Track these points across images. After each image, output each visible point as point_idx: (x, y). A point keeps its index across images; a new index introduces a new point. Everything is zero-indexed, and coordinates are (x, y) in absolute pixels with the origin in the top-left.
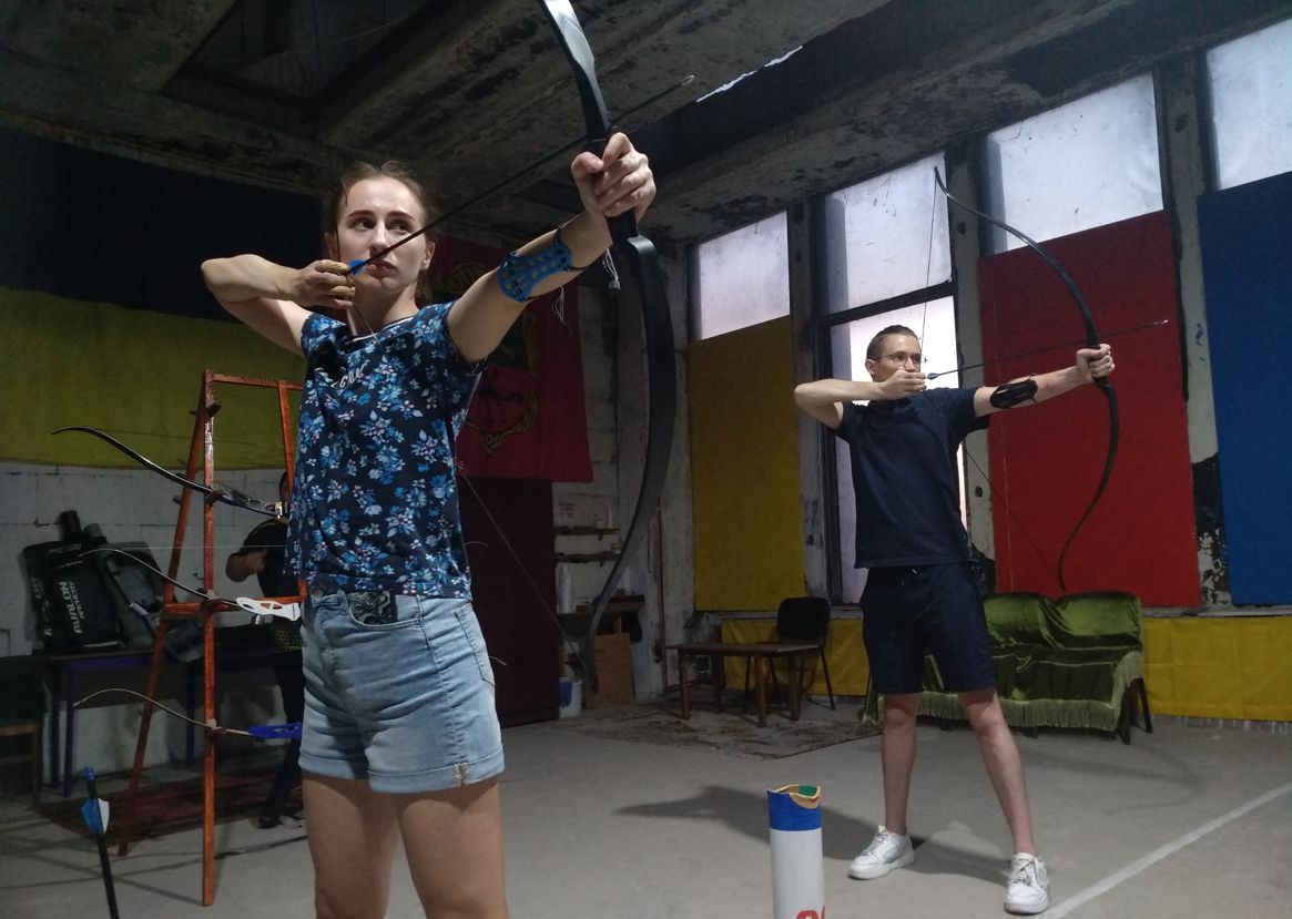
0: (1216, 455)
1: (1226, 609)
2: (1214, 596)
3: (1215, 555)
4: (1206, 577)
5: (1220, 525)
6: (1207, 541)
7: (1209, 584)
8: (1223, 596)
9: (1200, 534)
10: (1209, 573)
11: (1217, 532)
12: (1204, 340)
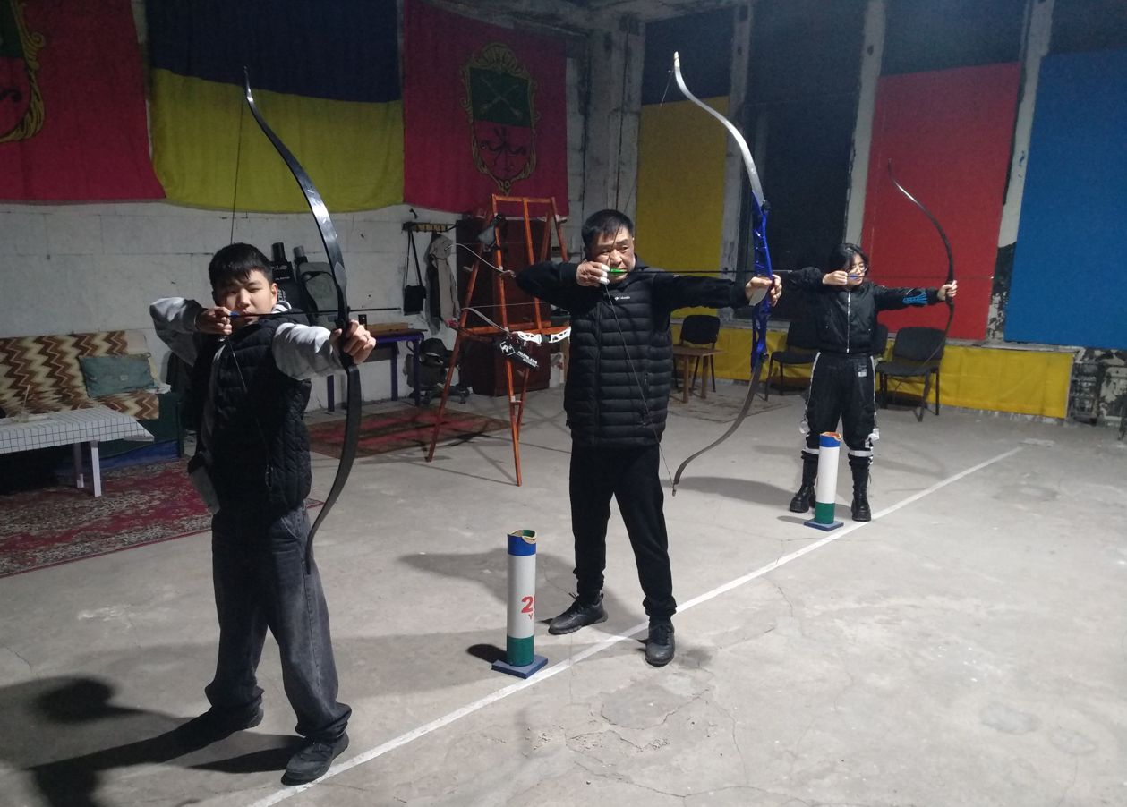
0: (1015, 244)
1: (999, 343)
2: (994, 334)
3: (1000, 308)
4: (991, 322)
5: (1007, 290)
6: (997, 299)
7: (992, 326)
8: (999, 335)
9: (994, 294)
10: (994, 319)
11: (1004, 294)
12: (1025, 163)
